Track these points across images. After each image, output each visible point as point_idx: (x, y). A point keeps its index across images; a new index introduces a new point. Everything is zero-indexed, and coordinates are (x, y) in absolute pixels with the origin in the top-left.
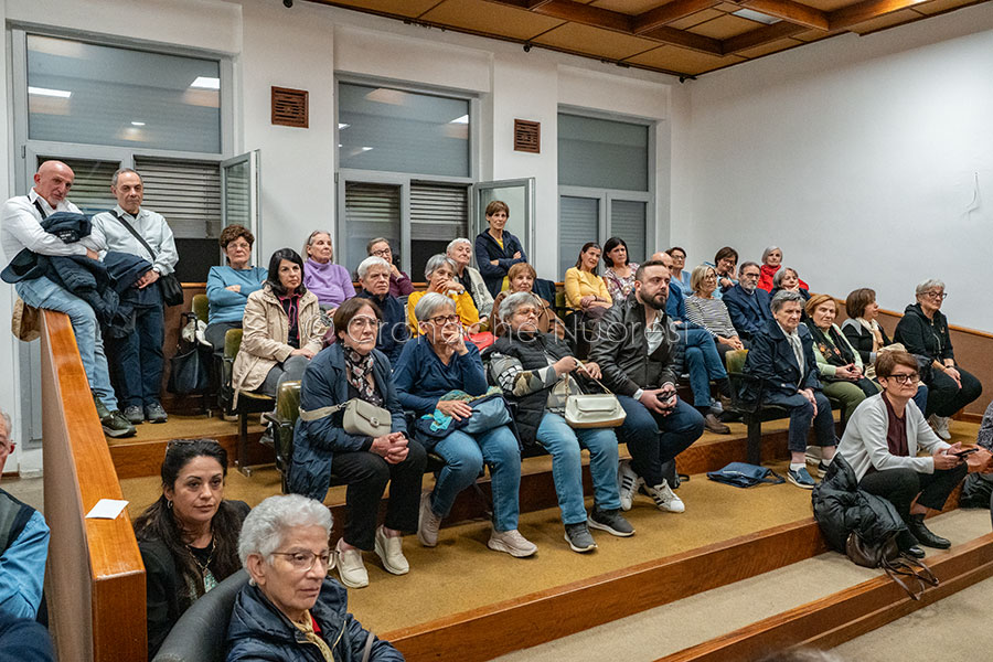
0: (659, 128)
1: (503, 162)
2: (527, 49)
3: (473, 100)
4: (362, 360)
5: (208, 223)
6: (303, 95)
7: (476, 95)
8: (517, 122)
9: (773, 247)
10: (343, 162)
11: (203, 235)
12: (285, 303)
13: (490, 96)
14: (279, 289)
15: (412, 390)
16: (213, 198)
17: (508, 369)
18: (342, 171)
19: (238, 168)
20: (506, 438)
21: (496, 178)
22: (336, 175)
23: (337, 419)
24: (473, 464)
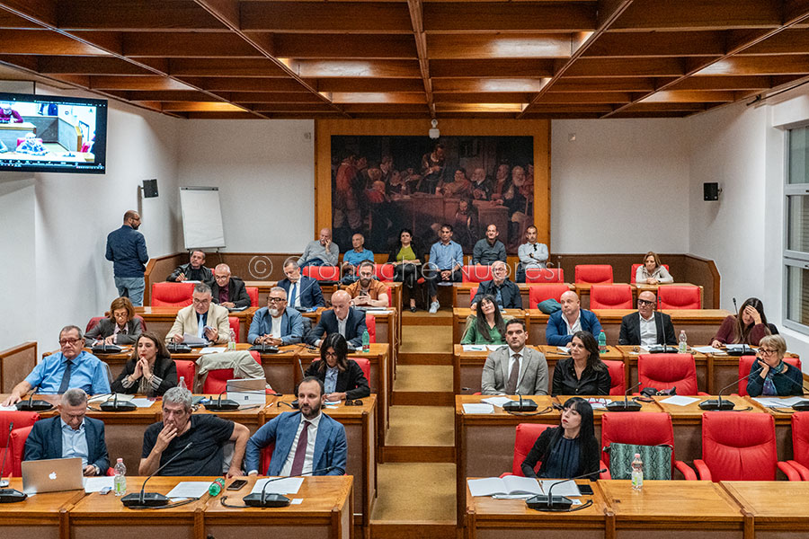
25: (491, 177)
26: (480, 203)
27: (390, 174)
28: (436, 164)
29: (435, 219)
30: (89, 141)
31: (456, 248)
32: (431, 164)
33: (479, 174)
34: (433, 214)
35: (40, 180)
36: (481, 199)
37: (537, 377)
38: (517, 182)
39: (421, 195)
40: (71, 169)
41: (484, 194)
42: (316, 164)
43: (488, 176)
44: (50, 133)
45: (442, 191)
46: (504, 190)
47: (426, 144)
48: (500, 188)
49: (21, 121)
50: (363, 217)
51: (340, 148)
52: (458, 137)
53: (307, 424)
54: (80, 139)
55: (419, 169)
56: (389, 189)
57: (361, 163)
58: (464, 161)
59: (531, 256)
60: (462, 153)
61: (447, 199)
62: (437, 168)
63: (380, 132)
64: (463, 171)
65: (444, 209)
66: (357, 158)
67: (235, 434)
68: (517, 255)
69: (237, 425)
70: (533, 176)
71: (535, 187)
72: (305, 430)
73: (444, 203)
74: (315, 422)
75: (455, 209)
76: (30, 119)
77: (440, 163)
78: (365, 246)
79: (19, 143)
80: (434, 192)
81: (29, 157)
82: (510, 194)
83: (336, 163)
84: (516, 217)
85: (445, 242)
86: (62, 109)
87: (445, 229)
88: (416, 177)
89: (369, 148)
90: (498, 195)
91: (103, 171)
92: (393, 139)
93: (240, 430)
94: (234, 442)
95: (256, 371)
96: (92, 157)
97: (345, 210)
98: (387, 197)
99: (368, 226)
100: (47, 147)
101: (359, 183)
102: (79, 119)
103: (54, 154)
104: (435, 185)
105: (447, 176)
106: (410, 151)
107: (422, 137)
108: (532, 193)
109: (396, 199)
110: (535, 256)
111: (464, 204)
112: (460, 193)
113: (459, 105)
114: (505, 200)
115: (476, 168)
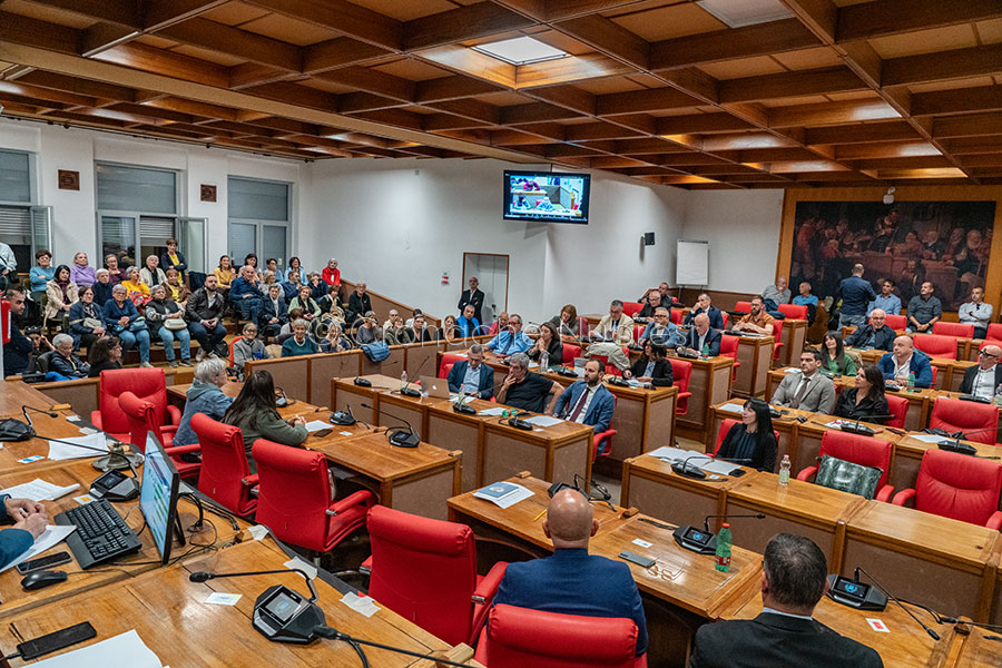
0: (294, 186)
1: (194, 207)
2: (208, 147)
3: (177, 173)
4: (88, 305)
5: (24, 237)
6: (77, 174)
7: (179, 170)
8: (202, 186)
9: (333, 259)
10: (100, 205)
11: (22, 243)
12: (61, 286)
13: (186, 172)
14: (58, 280)
15: (111, 317)
16: (27, 225)
17: (151, 312)
18: (99, 211)
19: (42, 211)
20: (145, 334)
21: (190, 216)
22: (96, 213)
23: (82, 323)
24: (131, 341)
25: (944, 240)
26: (930, 263)
27: (844, 234)
28: (889, 226)
29: (882, 275)
30: (578, 202)
31: (895, 301)
32: (884, 226)
33: (931, 236)
34: (881, 270)
35: (552, 228)
36: (930, 259)
37: (820, 399)
38: (971, 244)
39: (871, 253)
40: (567, 221)
41: (934, 254)
42: (782, 224)
43: (940, 239)
44: (555, 197)
45: (892, 250)
46: (957, 251)
47: (880, 209)
48: (952, 250)
49: (538, 189)
50: (817, 269)
51: (803, 212)
52: (913, 203)
53: (589, 390)
54: (573, 200)
55: (871, 231)
56: (842, 247)
57: (819, 225)
58: (918, 225)
59: (970, 314)
60: (916, 216)
61: (897, 258)
62: (889, 230)
63: (838, 199)
64: (915, 233)
65: (892, 266)
66: (817, 220)
67: (552, 390)
68: (957, 312)
69: (556, 383)
70: (990, 240)
71: (992, 249)
72: (587, 393)
73: (893, 261)
74: (594, 390)
75: (903, 267)
76: (544, 188)
77: (893, 226)
78: (811, 292)
79: (538, 203)
80: (883, 251)
81: (543, 212)
82: (962, 255)
83: (798, 223)
84: (965, 278)
85: (884, 295)
86: (562, 180)
87: (887, 284)
88: (868, 237)
89: (829, 212)
90: (949, 256)
91: (586, 223)
92: (851, 206)
93: (557, 387)
94: (553, 394)
95: (624, 361)
96: (580, 212)
97: (802, 262)
98: (840, 254)
99: (819, 277)
100: (555, 206)
101: (816, 240)
102: (573, 187)
103: (558, 211)
104: (886, 245)
105: (897, 237)
106: (865, 215)
107: (877, 203)
108: (988, 256)
109: (847, 256)
110: (975, 314)
111: (912, 263)
112: (911, 253)
113: (900, 172)
114: (956, 261)
115: (929, 230)
